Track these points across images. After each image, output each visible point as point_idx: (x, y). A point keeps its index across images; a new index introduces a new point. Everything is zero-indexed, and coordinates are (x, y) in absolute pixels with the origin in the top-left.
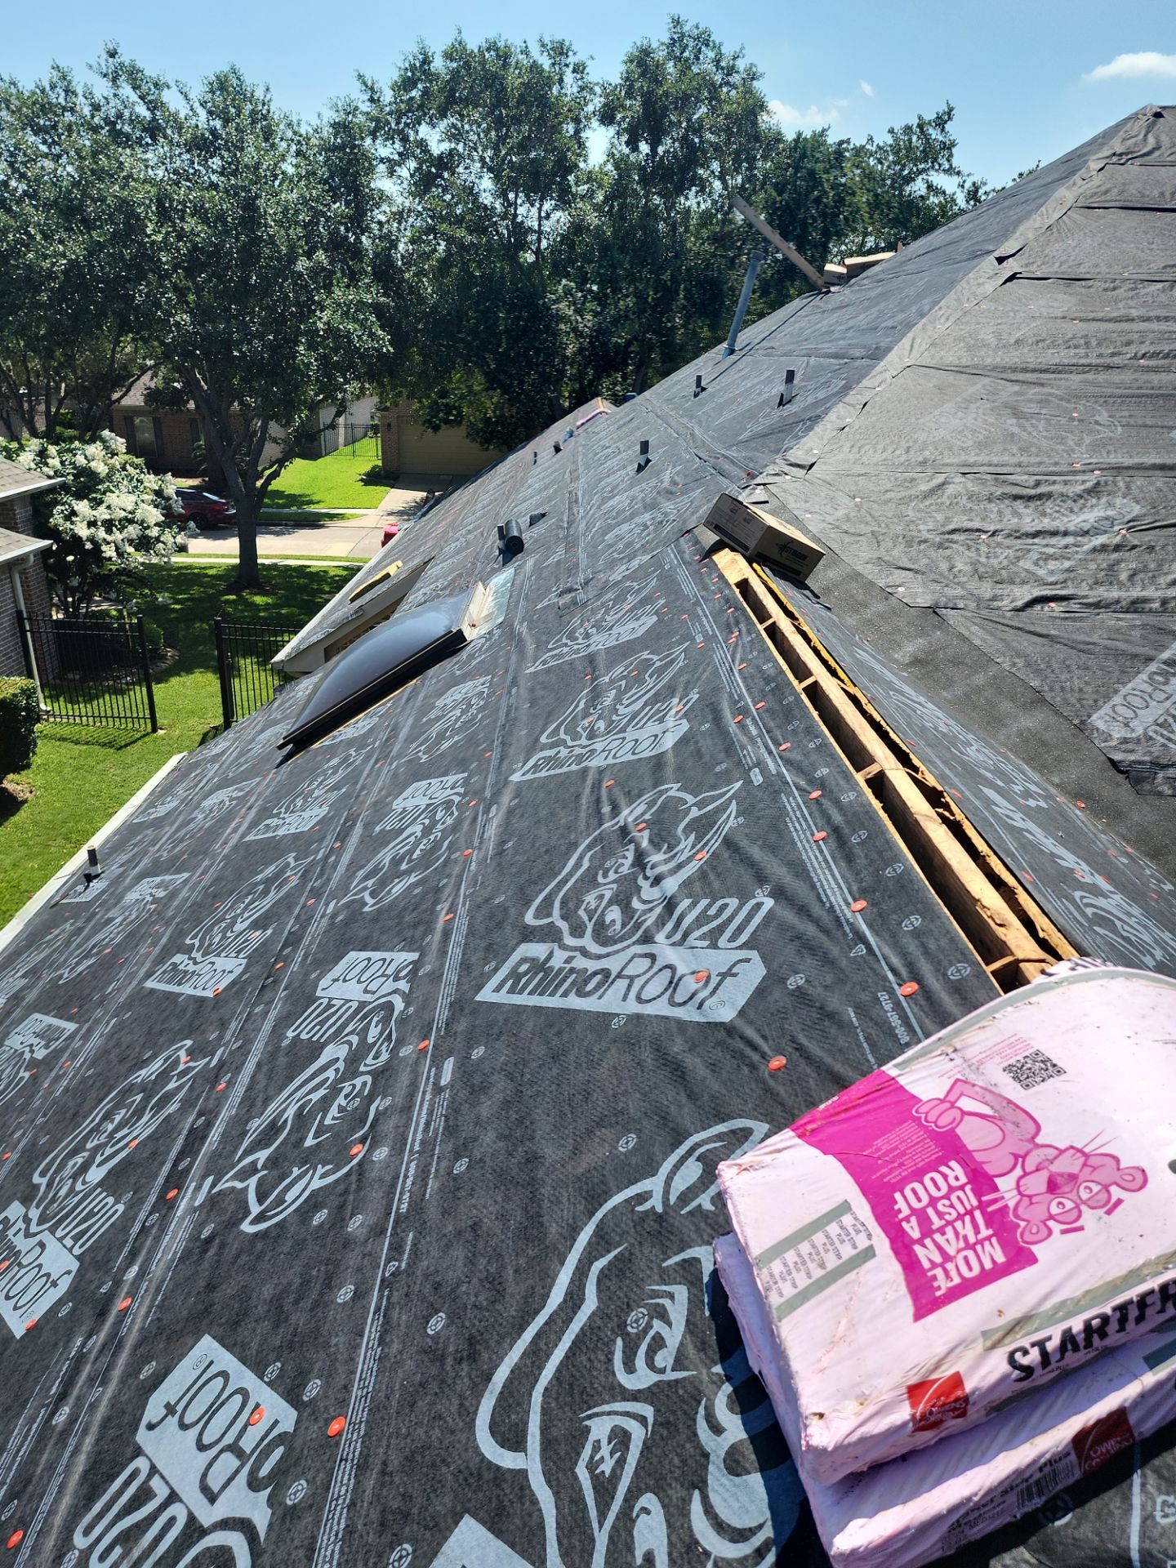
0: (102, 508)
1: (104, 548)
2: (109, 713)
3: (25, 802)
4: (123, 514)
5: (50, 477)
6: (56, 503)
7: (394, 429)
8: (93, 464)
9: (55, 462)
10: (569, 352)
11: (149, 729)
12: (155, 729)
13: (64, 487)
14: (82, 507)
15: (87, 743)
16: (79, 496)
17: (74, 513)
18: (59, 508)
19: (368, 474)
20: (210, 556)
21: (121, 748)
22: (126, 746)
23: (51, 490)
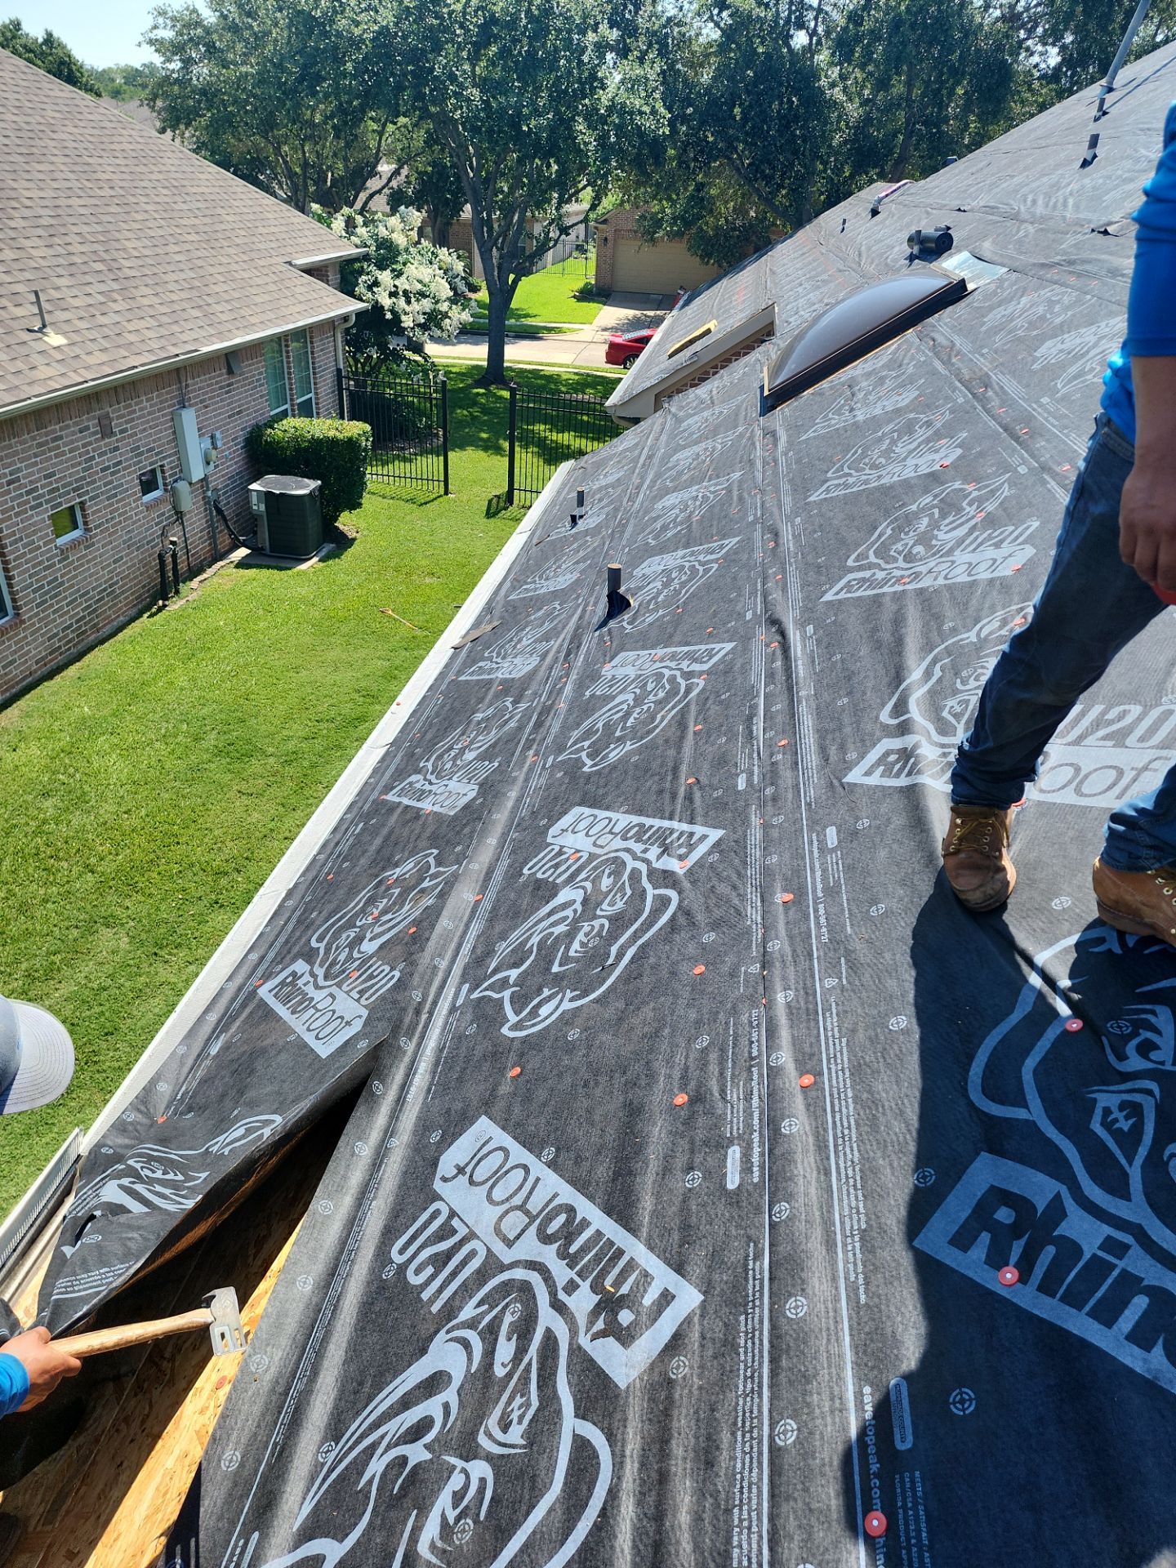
0: (403, 278)
1: (403, 318)
2: (408, 475)
3: (354, 540)
4: (419, 286)
5: (357, 246)
6: (361, 272)
7: (610, 244)
8: (394, 236)
9: (361, 231)
10: (835, 143)
11: (442, 491)
12: (446, 492)
13: (366, 258)
14: (385, 277)
15: (393, 498)
16: (381, 267)
17: (376, 283)
18: (364, 278)
19: (581, 292)
20: (448, 358)
21: (421, 505)
22: (426, 503)
23: (356, 259)
